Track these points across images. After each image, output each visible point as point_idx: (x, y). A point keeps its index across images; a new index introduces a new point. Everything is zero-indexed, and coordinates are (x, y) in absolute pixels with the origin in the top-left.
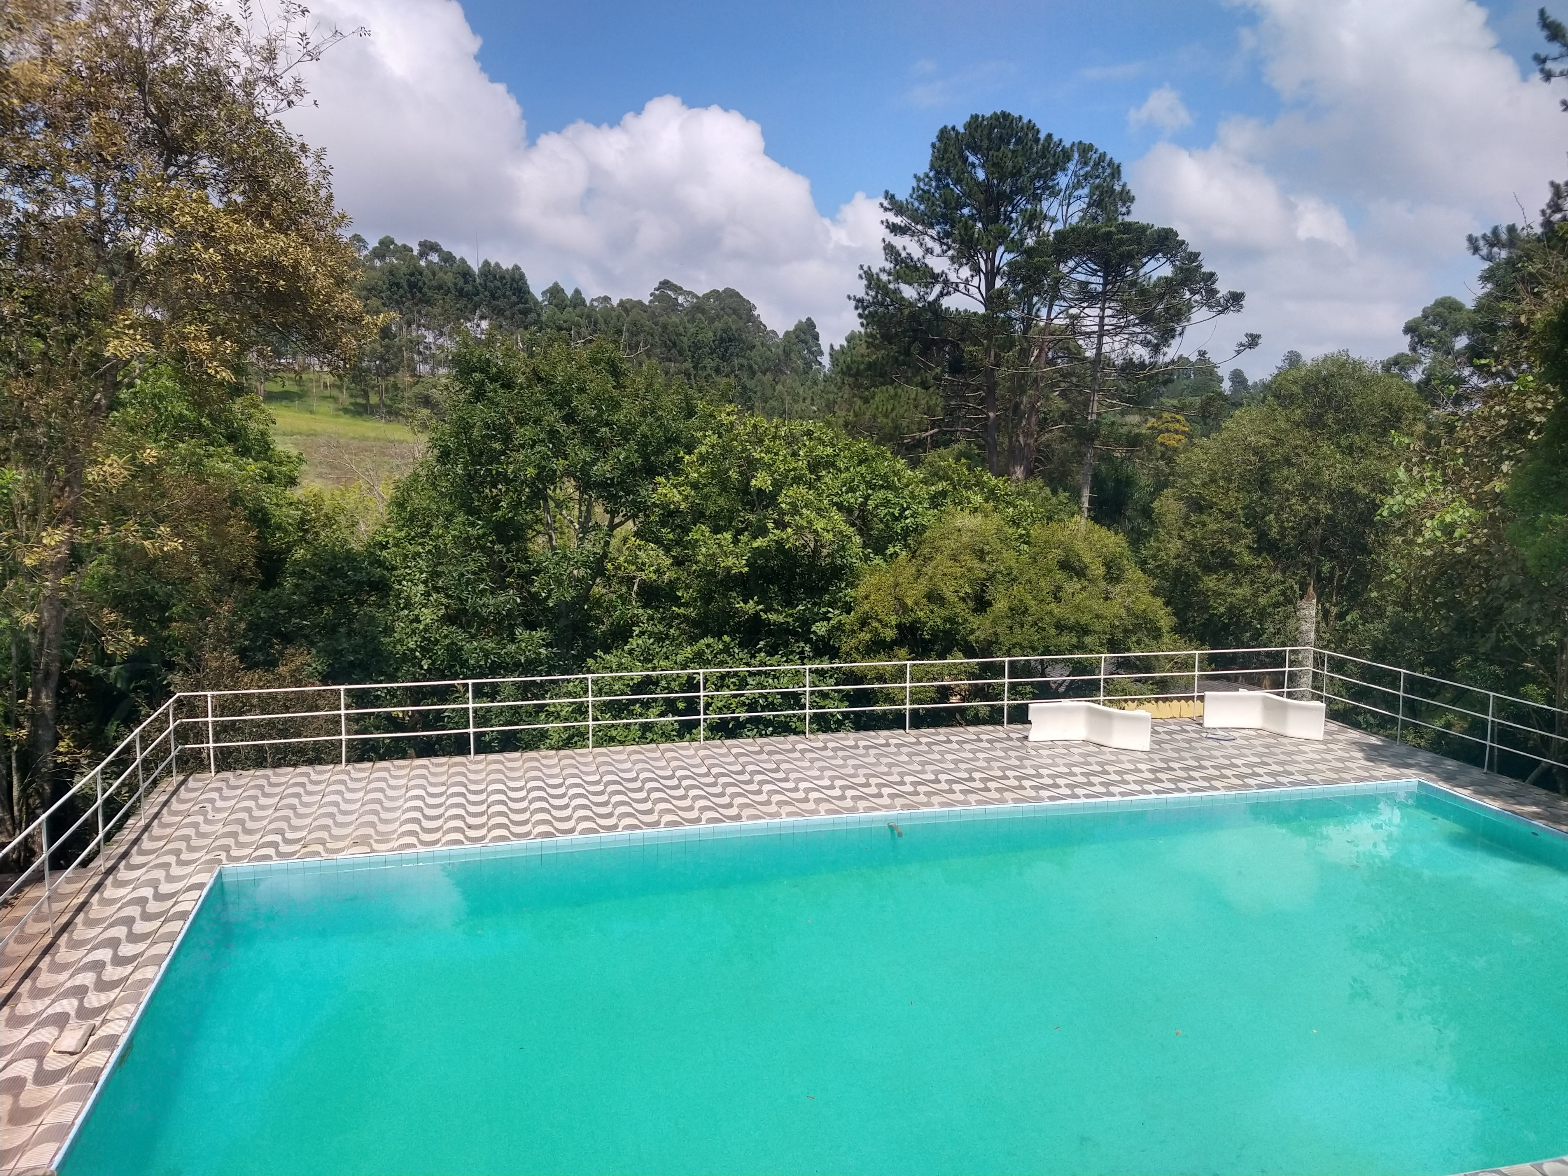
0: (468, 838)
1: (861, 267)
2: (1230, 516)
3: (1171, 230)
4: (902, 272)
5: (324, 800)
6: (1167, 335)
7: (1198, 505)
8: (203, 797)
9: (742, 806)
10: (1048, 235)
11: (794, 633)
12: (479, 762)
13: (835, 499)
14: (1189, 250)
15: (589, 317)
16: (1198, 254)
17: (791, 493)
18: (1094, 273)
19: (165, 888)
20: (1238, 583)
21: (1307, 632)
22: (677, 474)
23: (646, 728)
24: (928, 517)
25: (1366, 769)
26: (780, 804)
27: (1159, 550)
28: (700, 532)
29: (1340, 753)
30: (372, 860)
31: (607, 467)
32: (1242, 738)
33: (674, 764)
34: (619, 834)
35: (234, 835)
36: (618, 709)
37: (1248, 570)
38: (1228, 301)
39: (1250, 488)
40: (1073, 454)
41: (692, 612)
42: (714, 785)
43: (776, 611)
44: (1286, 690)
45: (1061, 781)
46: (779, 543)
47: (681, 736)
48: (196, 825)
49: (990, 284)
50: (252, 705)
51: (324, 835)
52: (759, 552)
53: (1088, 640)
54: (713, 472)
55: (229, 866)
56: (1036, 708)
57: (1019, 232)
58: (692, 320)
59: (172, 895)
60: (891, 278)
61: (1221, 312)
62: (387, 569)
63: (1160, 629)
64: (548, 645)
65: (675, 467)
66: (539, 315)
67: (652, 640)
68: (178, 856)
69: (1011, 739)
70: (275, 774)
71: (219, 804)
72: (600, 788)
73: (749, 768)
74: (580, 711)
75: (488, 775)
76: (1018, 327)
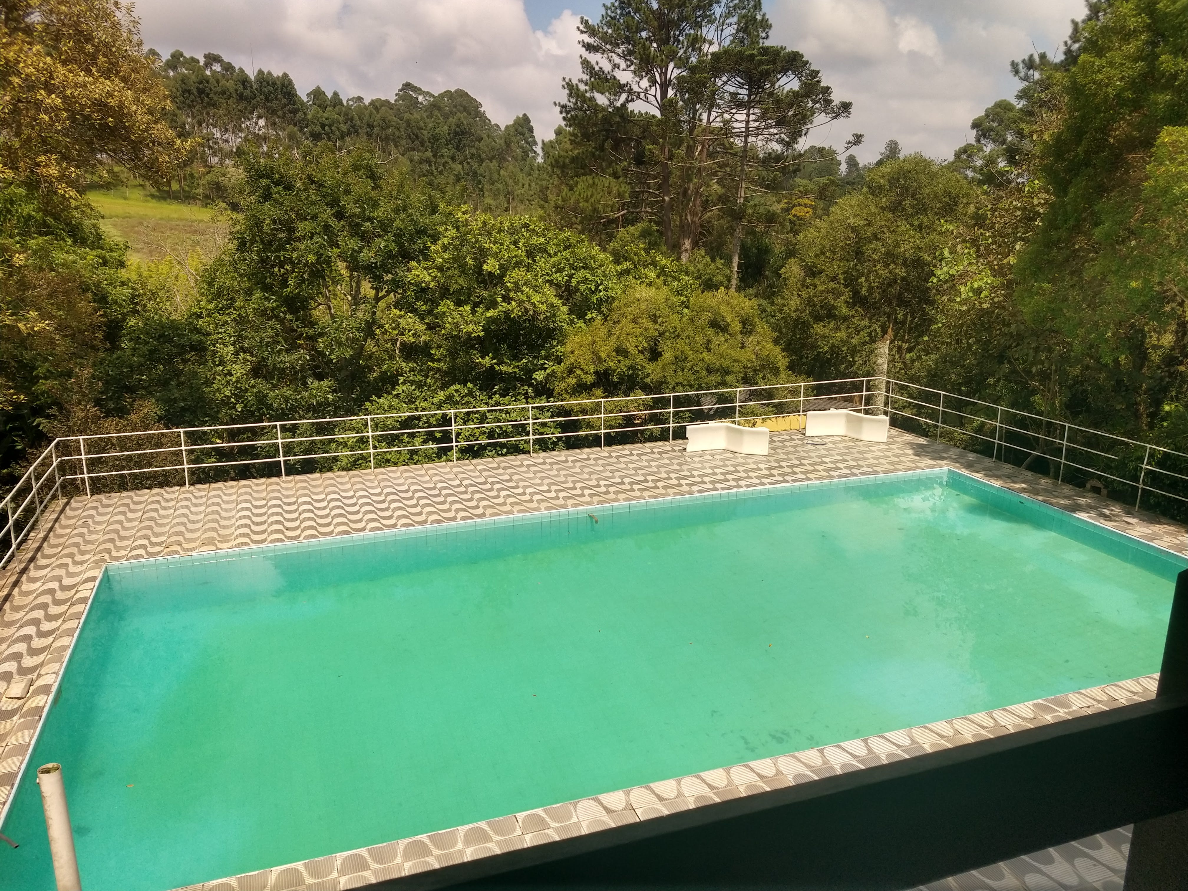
0: (288, 537)
1: (564, 79)
2: (834, 279)
3: (798, 52)
4: (596, 83)
5: (176, 513)
6: (795, 135)
7: (812, 272)
8: (84, 514)
9: (486, 507)
10: (707, 54)
11: (520, 380)
12: (289, 482)
13: (547, 278)
14: (812, 68)
15: (346, 114)
16: (818, 72)
17: (514, 275)
18: (741, 86)
19: (67, 582)
20: (838, 329)
21: (882, 364)
22: (426, 259)
23: (413, 453)
24: (616, 289)
25: (913, 462)
26: (513, 504)
27: (784, 306)
28: (446, 306)
29: (897, 451)
30: (218, 555)
31: (372, 254)
32: (831, 442)
33: (435, 478)
34: (399, 530)
35: (112, 541)
36: (391, 441)
37: (845, 319)
38: (840, 109)
39: (848, 257)
40: (727, 228)
41: (443, 365)
42: (465, 492)
43: (506, 364)
44: (863, 408)
45: (706, 479)
46: (507, 313)
47: (439, 457)
48: (82, 535)
49: (664, 94)
50: (112, 444)
51: (180, 538)
52: (492, 320)
53: (728, 378)
54: (453, 258)
55: (112, 564)
56: (691, 428)
57: (685, 52)
58: (430, 116)
59: (73, 586)
60: (587, 88)
61: (835, 118)
62: (204, 335)
63: (778, 368)
64: (334, 391)
65: (424, 254)
66: (305, 114)
67: (414, 387)
68: (73, 558)
69: (674, 451)
70: (137, 495)
71: (98, 519)
72: (382, 498)
73: (490, 480)
74: (363, 441)
75: (297, 491)
76: (686, 127)
